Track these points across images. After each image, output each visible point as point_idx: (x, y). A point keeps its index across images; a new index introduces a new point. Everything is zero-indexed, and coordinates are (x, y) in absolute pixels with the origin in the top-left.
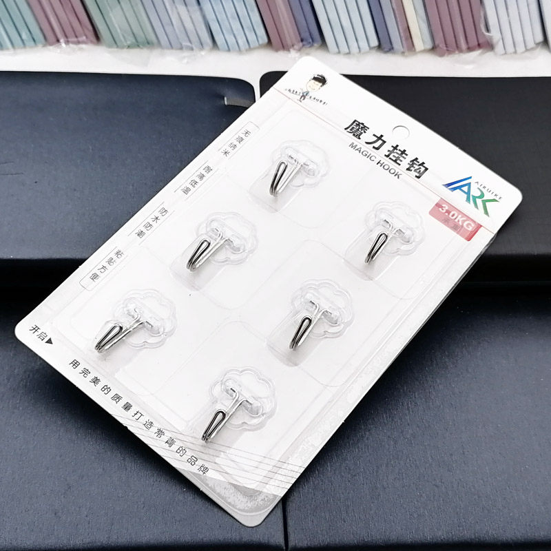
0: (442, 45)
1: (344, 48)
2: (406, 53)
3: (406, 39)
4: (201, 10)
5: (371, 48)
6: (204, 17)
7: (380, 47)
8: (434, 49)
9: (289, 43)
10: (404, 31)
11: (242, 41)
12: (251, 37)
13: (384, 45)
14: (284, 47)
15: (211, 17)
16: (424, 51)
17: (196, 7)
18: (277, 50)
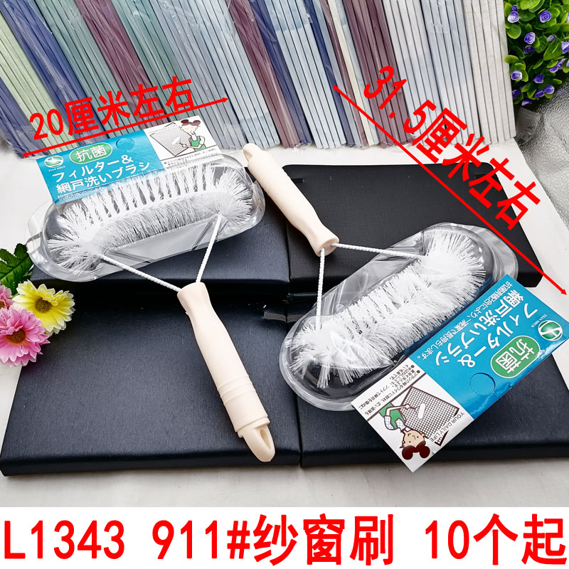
0: (385, 142)
1: (325, 145)
2: (363, 147)
3: (363, 139)
4: (241, 126)
5: (342, 145)
6: (242, 130)
7: (347, 144)
8: (379, 144)
9: (293, 143)
10: (362, 134)
11: (265, 143)
12: (270, 140)
13: (350, 143)
14: (290, 146)
15: (246, 130)
16: (373, 146)
17: (238, 125)
18: (286, 148)
